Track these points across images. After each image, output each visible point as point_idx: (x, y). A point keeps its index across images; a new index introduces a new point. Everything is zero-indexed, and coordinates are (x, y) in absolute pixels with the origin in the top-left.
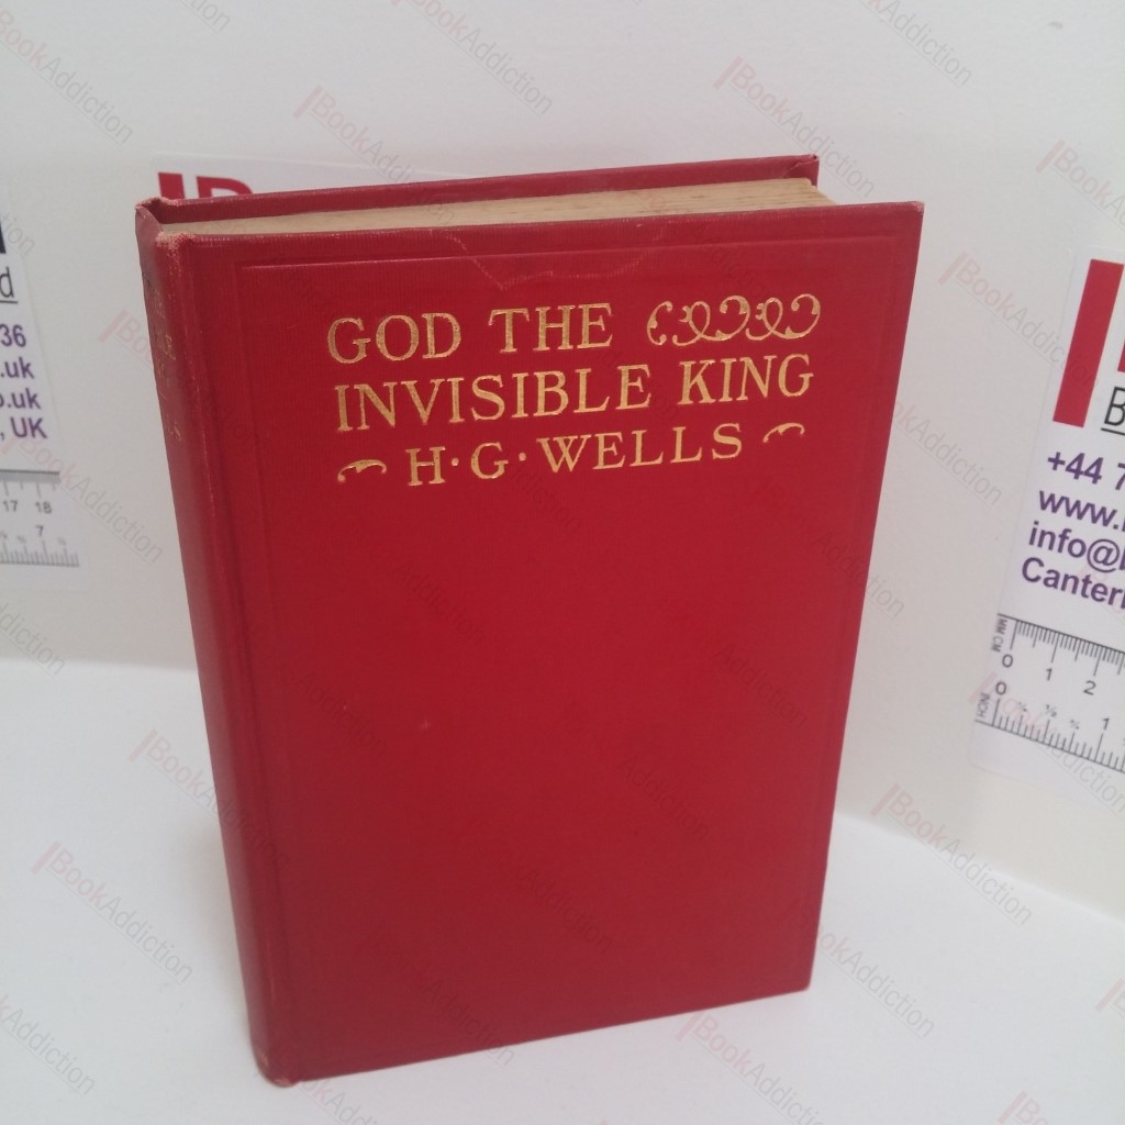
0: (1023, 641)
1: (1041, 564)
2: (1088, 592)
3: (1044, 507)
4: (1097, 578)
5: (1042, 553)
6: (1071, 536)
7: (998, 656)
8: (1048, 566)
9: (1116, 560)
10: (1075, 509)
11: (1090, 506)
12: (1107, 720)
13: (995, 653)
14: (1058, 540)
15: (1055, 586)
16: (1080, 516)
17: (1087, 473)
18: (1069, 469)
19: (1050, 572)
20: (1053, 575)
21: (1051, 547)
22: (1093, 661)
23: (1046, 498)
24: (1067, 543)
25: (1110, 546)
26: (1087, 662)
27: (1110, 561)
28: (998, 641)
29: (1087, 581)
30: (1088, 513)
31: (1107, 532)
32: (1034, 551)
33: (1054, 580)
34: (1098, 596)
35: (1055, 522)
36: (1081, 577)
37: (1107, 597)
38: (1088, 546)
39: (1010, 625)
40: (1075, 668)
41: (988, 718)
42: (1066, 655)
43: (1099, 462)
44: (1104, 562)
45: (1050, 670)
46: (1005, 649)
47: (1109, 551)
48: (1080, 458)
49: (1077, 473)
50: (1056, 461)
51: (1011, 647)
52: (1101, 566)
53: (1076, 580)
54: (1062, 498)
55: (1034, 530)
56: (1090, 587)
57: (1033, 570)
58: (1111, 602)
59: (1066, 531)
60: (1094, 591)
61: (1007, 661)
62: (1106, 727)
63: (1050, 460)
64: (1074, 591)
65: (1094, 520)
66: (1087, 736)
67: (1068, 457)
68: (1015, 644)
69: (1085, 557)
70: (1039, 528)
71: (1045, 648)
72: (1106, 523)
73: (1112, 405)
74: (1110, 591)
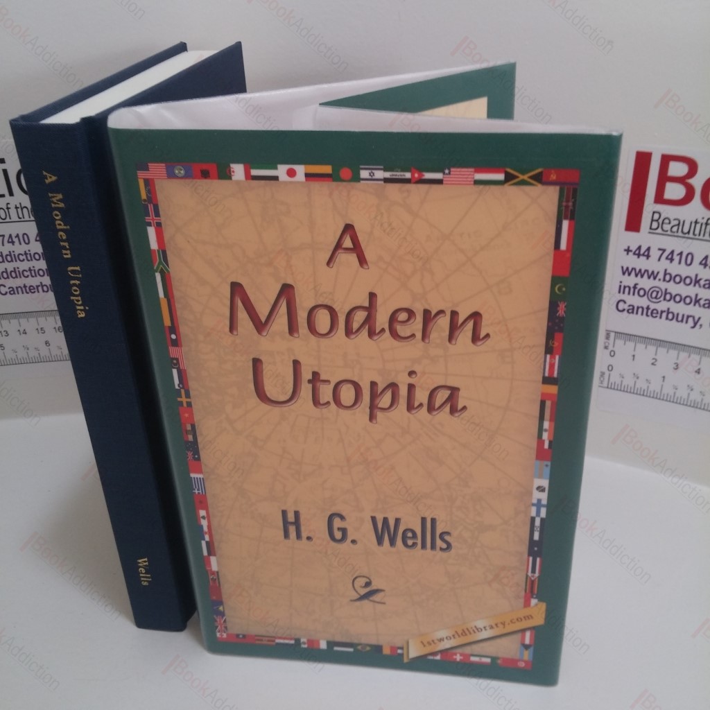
0: (619, 342)
1: (625, 302)
2: (649, 313)
3: (624, 274)
4: (652, 306)
5: (625, 297)
6: (639, 287)
7: (607, 352)
8: (628, 303)
9: (661, 297)
10: (640, 273)
11: (646, 271)
12: (664, 377)
13: (606, 350)
14: (632, 290)
15: (633, 312)
16: (642, 276)
17: (643, 255)
18: (634, 254)
19: (630, 306)
20: (631, 307)
21: (629, 293)
22: (654, 348)
23: (625, 269)
24: (637, 291)
25: (657, 289)
26: (652, 349)
27: (659, 296)
28: (607, 344)
29: (648, 308)
30: (646, 275)
31: (656, 283)
32: (622, 297)
33: (632, 310)
34: (654, 315)
35: (630, 281)
36: (645, 306)
37: (659, 315)
38: (647, 290)
39: (612, 335)
40: (645, 353)
41: (605, 384)
42: (641, 347)
43: (649, 249)
44: (656, 298)
45: (634, 356)
46: (611, 348)
47: (658, 292)
48: (639, 248)
49: (639, 255)
50: (628, 250)
51: (614, 346)
52: (654, 300)
53: (643, 308)
54: (632, 269)
55: (620, 286)
56: (650, 311)
57: (621, 306)
58: (661, 317)
59: (636, 284)
60: (652, 313)
61: (612, 354)
62: (664, 381)
63: (625, 250)
64: (642, 314)
65: (649, 277)
66: (655, 387)
67: (633, 248)
68: (616, 345)
69: (646, 296)
70: (623, 285)
71: (630, 345)
72: (655, 278)
73: (652, 220)
74: (659, 312)
